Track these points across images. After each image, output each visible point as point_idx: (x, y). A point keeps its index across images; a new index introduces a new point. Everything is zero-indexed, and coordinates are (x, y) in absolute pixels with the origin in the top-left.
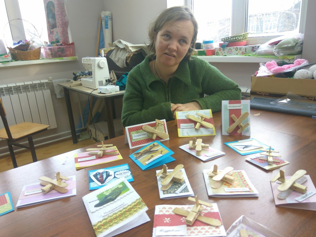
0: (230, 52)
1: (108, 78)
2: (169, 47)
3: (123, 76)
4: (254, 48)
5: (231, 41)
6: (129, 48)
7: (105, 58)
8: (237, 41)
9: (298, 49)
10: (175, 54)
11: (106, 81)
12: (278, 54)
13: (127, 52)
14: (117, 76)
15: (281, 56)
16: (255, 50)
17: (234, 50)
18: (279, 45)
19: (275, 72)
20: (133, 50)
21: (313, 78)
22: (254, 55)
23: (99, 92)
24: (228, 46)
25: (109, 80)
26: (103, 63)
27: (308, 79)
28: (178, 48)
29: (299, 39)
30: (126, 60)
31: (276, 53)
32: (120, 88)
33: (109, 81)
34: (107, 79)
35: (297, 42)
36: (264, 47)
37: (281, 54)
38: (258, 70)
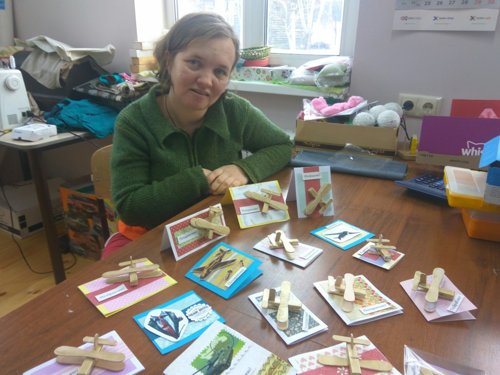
0: (248, 75)
1: (27, 110)
2: (199, 80)
3: (60, 105)
4: (285, 72)
5: (248, 58)
6: (67, 53)
7: (19, 72)
8: (257, 58)
9: (346, 80)
10: (208, 91)
11: (24, 114)
12: (321, 85)
13: (60, 60)
14: (38, 102)
15: (327, 88)
16: (286, 75)
17: (254, 73)
18: (323, 73)
19: (327, 114)
20: (74, 58)
21: (377, 125)
22: (286, 83)
23: (17, 138)
24: (244, 65)
25: (28, 112)
26: (16, 80)
27: (371, 126)
28: (213, 82)
29: (346, 65)
30: (61, 75)
31: (318, 84)
32: (58, 129)
33: (28, 116)
34: (25, 111)
35: (344, 69)
36: (299, 73)
37: (326, 86)
38: (303, 110)
